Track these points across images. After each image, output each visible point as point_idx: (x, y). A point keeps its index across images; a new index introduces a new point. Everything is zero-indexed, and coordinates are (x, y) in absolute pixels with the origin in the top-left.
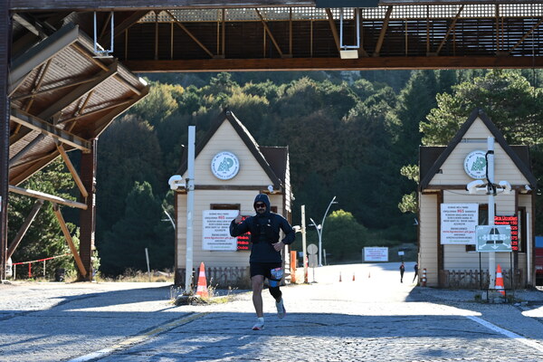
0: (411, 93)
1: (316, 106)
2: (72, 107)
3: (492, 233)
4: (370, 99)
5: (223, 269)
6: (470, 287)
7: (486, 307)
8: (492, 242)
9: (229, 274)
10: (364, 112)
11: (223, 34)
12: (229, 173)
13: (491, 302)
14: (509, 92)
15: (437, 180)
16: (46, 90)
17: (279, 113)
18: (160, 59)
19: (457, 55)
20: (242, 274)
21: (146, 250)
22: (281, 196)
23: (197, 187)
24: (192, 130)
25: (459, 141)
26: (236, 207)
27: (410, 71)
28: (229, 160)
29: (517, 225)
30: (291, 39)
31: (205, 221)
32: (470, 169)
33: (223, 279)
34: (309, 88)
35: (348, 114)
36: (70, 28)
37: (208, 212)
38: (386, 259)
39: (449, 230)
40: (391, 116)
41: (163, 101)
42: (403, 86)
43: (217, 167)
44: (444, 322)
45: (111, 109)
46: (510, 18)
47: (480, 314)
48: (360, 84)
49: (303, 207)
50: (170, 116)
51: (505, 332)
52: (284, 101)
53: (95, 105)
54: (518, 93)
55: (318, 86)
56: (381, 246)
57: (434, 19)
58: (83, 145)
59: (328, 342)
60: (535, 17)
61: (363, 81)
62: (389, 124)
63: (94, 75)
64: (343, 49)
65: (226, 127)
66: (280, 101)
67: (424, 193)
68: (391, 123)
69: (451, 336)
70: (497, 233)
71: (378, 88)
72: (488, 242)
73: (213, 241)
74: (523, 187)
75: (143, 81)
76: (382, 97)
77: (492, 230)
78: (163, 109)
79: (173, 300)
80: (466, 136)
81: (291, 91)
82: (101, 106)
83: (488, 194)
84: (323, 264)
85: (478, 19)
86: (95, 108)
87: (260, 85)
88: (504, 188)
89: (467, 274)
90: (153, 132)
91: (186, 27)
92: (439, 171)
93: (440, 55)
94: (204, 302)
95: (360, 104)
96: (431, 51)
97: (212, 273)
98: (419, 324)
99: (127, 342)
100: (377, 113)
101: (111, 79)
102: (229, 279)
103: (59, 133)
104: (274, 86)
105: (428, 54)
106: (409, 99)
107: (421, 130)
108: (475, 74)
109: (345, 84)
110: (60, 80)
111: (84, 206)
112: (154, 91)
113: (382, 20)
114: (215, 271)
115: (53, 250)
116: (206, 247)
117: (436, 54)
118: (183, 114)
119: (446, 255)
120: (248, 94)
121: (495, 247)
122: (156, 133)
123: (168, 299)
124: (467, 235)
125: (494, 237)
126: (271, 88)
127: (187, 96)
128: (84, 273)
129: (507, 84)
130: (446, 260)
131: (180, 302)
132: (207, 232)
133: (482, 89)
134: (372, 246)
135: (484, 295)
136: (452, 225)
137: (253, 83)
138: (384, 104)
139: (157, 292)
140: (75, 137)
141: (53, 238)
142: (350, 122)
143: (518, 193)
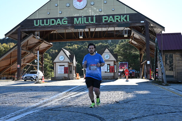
2: (37, 48)
4: (112, 46)
12: (62, 60)
23: (57, 62)
26: (64, 66)
31: (58, 69)
32: (105, 58)
34: (101, 44)
37: (59, 67)
41: (75, 47)
45: (46, 49)
46: (117, 30)
50: (76, 50)
55: (103, 44)
58: (41, 55)
60: (121, 30)
64: (80, 37)
65: (62, 51)
71: (114, 44)
81: (98, 45)
86: (42, 49)
91: (59, 34)
93: (104, 37)
95: (110, 47)
102: (60, 79)
105: (102, 37)
109: (108, 44)
111: (42, 66)
112: (73, 46)
118: (79, 50)
127: (79, 47)
132: (59, 70)
143: (114, 62)
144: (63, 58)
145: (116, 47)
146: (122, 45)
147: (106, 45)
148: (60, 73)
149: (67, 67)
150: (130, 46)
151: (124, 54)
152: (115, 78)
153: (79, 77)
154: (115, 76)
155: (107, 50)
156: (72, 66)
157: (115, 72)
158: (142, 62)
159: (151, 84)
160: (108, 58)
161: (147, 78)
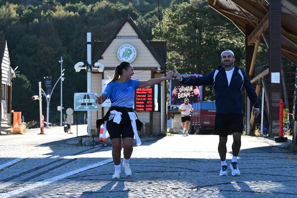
1: (111, 18)
3: (85, 98)
4: (147, 15)
10: (142, 23)
17: (87, 23)
25: (115, 37)
32: (121, 57)
34: (107, 7)
41: (10, 15)
50: (14, 25)
52: (91, 15)
55: (114, 7)
61: (146, 3)
70: (88, 98)
72: (82, 104)
74: (156, 68)
76: (155, 13)
80: (119, 34)
81: (96, 8)
87: (75, 5)
88: (98, 67)
92: (101, 58)
95: (141, 18)
100: (151, 24)
104: (84, 6)
107: (153, 33)
109: (131, 4)
118: (23, 23)
120: (66, 11)
121: (87, 107)
122: (4, 36)
125: (87, 101)
126: (82, 7)
127: (25, 12)
133: (194, 7)
137: (71, 3)
138: (155, 18)
143: (154, 73)
145: (161, 18)
146: (185, 10)
147: (124, 10)
150: (214, 16)
151: (189, 45)
152: (155, 130)
153: (23, 126)
154: (155, 123)
155: (127, 30)
157: (156, 109)
158: (253, 77)
159: (281, 155)
160: (132, 56)
161: (267, 133)
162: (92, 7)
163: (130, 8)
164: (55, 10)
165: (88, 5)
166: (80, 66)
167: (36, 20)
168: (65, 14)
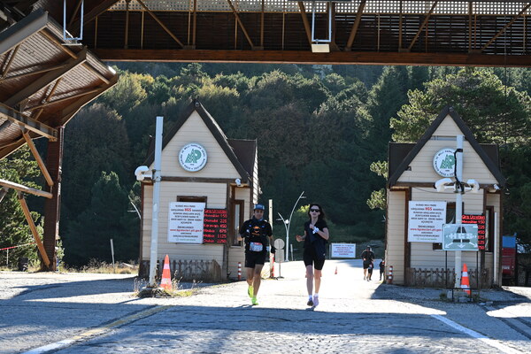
0: (383, 88)
1: (286, 99)
2: (39, 94)
3: (459, 232)
4: (341, 94)
5: (188, 262)
6: (435, 286)
7: (451, 306)
8: (459, 241)
9: (193, 267)
10: (335, 107)
11: (195, 24)
12: (196, 165)
13: (456, 301)
14: (481, 90)
15: (406, 177)
16: (13, 77)
17: (250, 105)
18: (130, 47)
19: (428, 52)
20: (207, 268)
21: (111, 241)
22: (249, 190)
23: (164, 179)
24: (160, 120)
25: (429, 139)
26: (203, 199)
27: (383, 66)
28: (197, 151)
29: (485, 224)
30: (262, 32)
31: (171, 215)
32: (439, 167)
33: (188, 271)
34: (280, 80)
35: (319, 108)
36: (39, 14)
37: (174, 204)
38: (353, 255)
39: (417, 227)
40: (362, 111)
41: (132, 90)
42: (375, 81)
43: (184, 159)
44: (408, 320)
45: (80, 97)
46: (483, 15)
47: (444, 313)
48: (331, 78)
49: (271, 201)
50: (139, 106)
51: (469, 332)
52: (255, 93)
53: (63, 93)
54: (490, 91)
55: (289, 80)
56: (349, 242)
57: (406, 15)
58: (49, 133)
59: (291, 338)
60: (508, 16)
61: (335, 76)
62: (360, 120)
63: (62, 62)
64: (315, 43)
65: (195, 119)
66: (250, 94)
67: (392, 190)
68: (362, 118)
69: (415, 334)
70: (464, 231)
71: (349, 82)
72: (455, 241)
73: (179, 233)
74: (492, 186)
75: (112, 70)
76: (353, 91)
77: (459, 228)
78: (133, 99)
79: (137, 292)
80: (436, 134)
81: (262, 83)
82: (69, 94)
83: (456, 192)
84: (290, 259)
85: (451, 16)
86: (63, 96)
87: (231, 77)
88: (472, 187)
89: (434, 272)
90: (122, 121)
91: (157, 16)
92: (408, 168)
93: (412, 51)
94: (167, 295)
95: (332, 99)
96: (403, 47)
97: (177, 266)
98: (383, 322)
99: (88, 333)
100: (348, 108)
101: (80, 67)
102: (193, 272)
103: (25, 120)
104: (245, 78)
105: (399, 50)
106: (381, 95)
107: (392, 126)
108: (447, 72)
109: (316, 77)
110: (27, 67)
111: (49, 195)
112: (123, 80)
113: (354, 14)
114: (180, 264)
115: (17, 238)
116: (172, 239)
117: (407, 50)
118: (153, 103)
119: (412, 253)
120: (218, 86)
121: (461, 245)
122: (124, 122)
123: (132, 291)
124: (435, 233)
125: (461, 236)
126: (241, 80)
127: (157, 85)
128: (48, 262)
129: (478, 82)
130: (412, 258)
131: (143, 295)
132: (173, 225)
133: (454, 87)
134: (339, 242)
135: (449, 294)
136: (419, 222)
137: (224, 75)
138: (355, 99)
139: (120, 284)
140: (42, 125)
141: (17, 226)
142: (320, 116)
143: (487, 192)
144: (203, 157)
148: (180, 240)
149: (223, 206)
154: (487, 266)
156: (247, 205)
162: (257, 81)
163: (314, 84)
164: (200, 85)
165: (249, 77)
166: (446, 185)
167: (173, 100)
168: (216, 91)
